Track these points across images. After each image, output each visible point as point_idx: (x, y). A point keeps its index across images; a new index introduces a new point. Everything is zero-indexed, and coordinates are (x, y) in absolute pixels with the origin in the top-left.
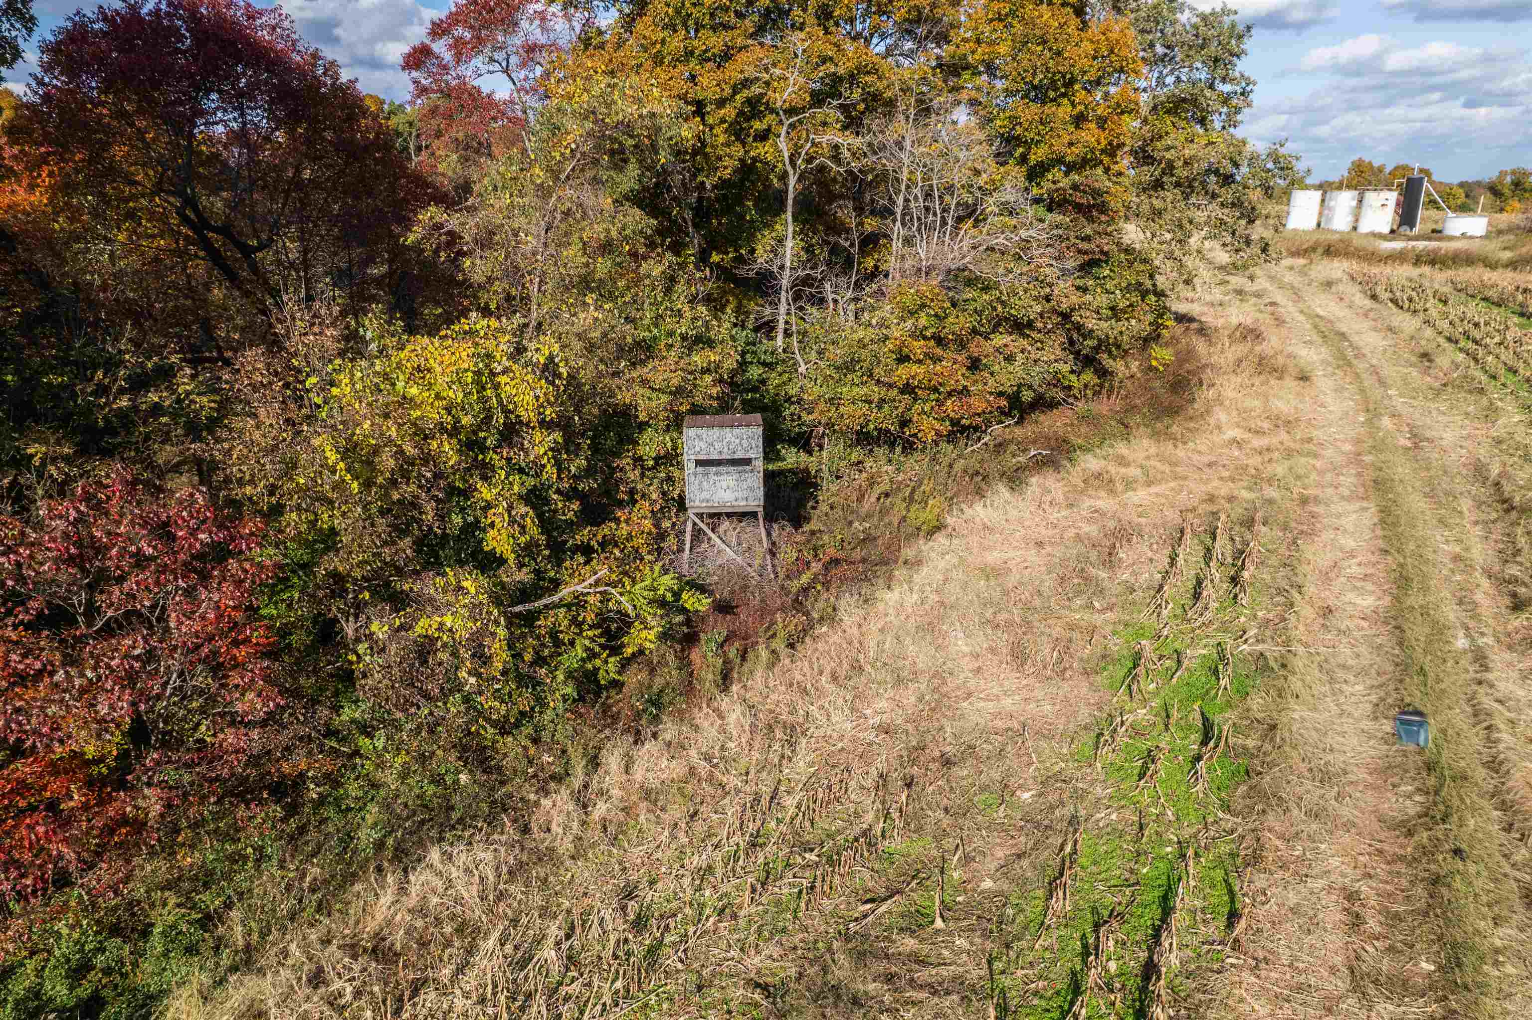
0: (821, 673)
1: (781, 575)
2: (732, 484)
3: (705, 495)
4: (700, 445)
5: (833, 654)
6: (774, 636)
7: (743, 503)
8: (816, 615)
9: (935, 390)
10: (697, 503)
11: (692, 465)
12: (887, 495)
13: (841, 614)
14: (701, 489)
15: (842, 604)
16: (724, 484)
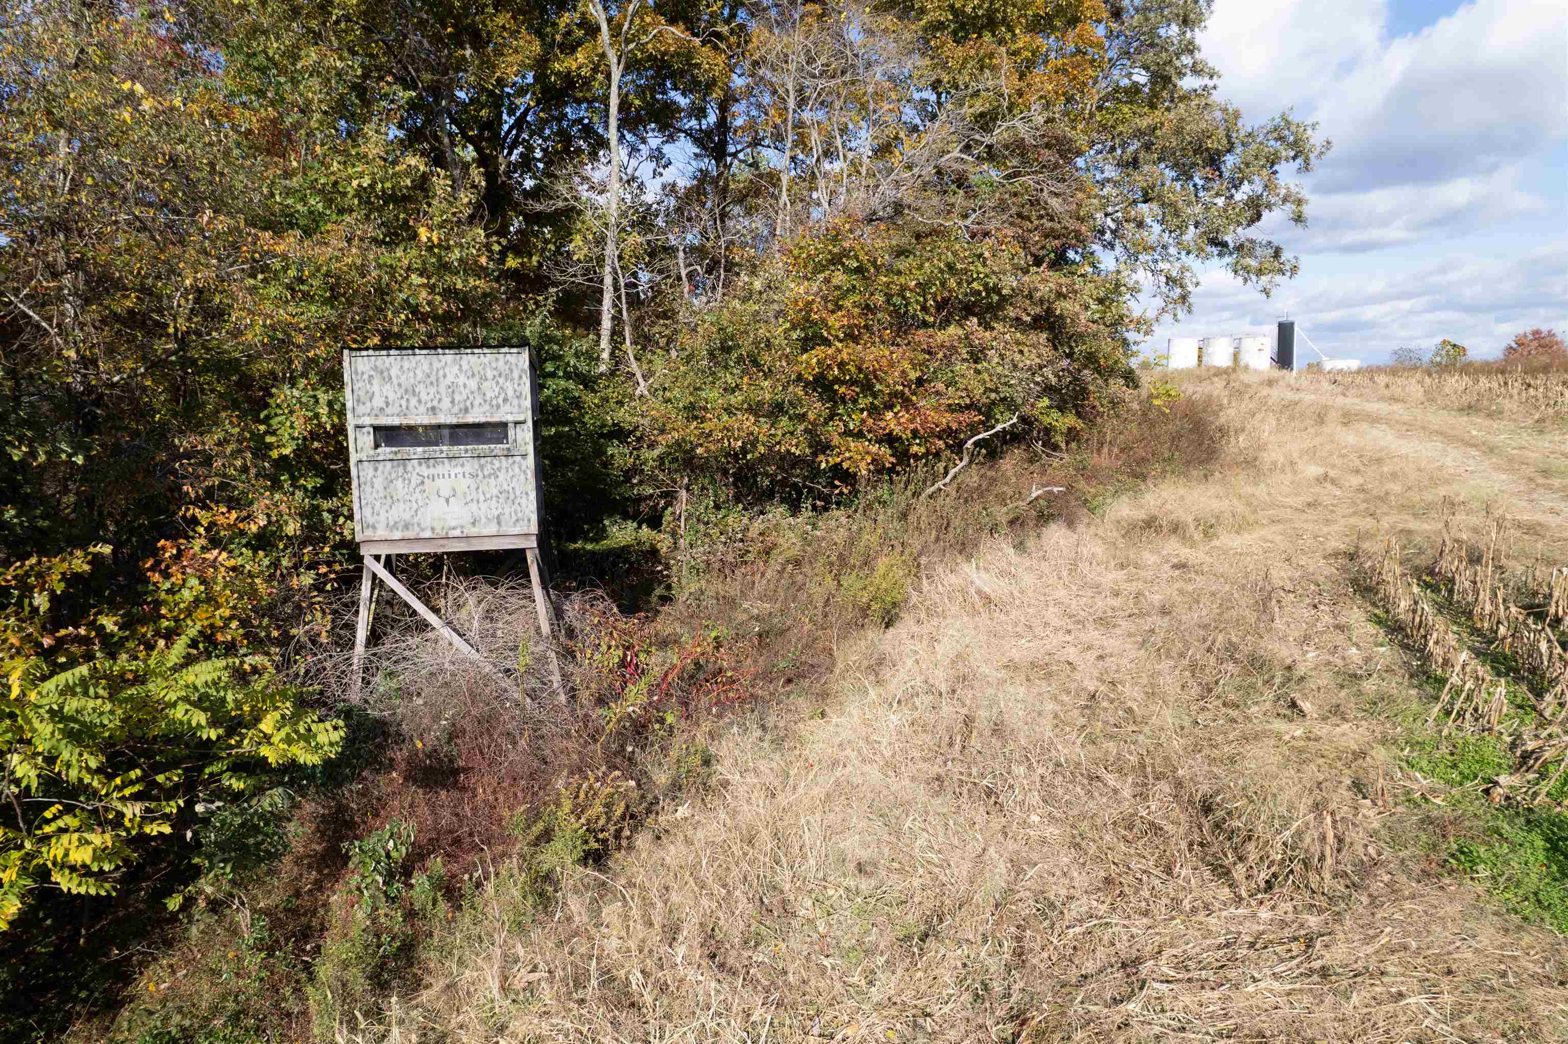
0: (672, 933)
1: (585, 696)
2: (463, 484)
3: (400, 512)
4: (381, 392)
5: (707, 873)
6: (547, 836)
7: (492, 529)
8: (662, 778)
9: (867, 387)
10: (381, 533)
11: (367, 439)
12: (797, 563)
13: (723, 770)
14: (392, 500)
15: (724, 749)
16: (444, 486)
